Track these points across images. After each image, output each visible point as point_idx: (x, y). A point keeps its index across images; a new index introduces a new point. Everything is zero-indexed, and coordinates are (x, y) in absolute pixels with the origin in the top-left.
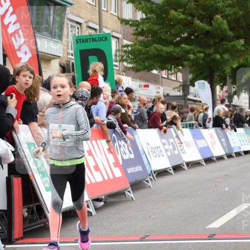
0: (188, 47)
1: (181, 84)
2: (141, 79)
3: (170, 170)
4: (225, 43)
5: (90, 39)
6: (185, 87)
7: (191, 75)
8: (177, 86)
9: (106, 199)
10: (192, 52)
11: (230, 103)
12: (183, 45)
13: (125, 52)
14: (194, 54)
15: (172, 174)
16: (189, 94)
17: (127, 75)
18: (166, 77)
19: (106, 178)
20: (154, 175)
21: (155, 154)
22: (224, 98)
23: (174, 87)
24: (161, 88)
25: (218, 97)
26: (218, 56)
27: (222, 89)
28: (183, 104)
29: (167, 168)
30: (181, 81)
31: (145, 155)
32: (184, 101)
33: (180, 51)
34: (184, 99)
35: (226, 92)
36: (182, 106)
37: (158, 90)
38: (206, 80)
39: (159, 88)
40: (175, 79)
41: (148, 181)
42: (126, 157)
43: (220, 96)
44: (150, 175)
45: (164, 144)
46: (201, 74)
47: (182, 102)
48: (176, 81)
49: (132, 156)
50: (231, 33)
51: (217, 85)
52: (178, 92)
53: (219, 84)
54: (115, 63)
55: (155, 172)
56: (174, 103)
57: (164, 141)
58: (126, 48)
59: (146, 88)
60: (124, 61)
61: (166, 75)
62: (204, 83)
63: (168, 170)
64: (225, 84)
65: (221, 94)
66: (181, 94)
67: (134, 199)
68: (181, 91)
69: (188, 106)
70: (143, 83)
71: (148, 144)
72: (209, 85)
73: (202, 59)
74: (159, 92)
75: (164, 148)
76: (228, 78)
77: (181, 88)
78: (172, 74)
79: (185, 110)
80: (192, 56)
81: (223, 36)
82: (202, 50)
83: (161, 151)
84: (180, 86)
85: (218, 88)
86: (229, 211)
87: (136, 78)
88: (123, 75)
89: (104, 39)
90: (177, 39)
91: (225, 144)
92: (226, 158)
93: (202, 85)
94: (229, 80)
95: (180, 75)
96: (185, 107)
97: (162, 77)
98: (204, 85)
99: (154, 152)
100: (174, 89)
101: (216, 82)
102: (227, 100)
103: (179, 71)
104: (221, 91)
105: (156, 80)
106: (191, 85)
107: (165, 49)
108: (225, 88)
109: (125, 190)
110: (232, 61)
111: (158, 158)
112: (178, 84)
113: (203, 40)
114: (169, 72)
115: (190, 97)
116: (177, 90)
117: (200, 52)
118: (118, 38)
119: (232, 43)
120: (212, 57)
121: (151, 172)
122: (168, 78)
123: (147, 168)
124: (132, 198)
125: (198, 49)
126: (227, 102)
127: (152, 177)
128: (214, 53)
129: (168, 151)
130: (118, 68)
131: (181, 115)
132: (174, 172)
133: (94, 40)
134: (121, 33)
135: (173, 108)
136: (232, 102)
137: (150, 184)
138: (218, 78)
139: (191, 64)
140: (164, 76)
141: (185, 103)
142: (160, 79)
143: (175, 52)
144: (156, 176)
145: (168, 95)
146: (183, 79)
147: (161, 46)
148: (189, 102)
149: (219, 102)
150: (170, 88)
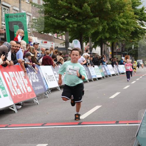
0: (69, 21)
1: (64, 41)
2: (43, 38)
3: (58, 88)
4: (89, 19)
5: (14, 16)
6: (67, 43)
7: (70, 36)
8: (62, 43)
9: (23, 104)
10: (71, 23)
11: (91, 52)
12: (66, 19)
13: (34, 22)
14: (72, 24)
15: (59, 90)
16: (68, 47)
17: (35, 36)
18: (56, 37)
19: (23, 92)
20: (50, 91)
21: (50, 79)
22: (88, 49)
23: (61, 43)
24: (54, 43)
25: (84, 49)
26: (85, 26)
27: (86, 44)
28: (66, 52)
29: (57, 87)
30: (65, 40)
31: (44, 80)
32: (66, 51)
33: (64, 23)
34: (66, 50)
35: (89, 46)
36: (65, 53)
37: (52, 45)
38: (78, 40)
39: (52, 43)
40: (61, 39)
41: (46, 94)
42: (34, 81)
43: (85, 48)
44: (47, 91)
45: (55, 74)
46: (75, 36)
47: (65, 51)
48: (62, 39)
49: (38, 80)
50: (92, 14)
51: (83, 42)
52: (63, 46)
53: (85, 41)
54: (28, 30)
55: (50, 89)
56: (61, 52)
57: (55, 72)
58: (34, 21)
59: (46, 43)
60: (33, 28)
61: (56, 36)
62: (77, 41)
63: (57, 88)
64: (88, 42)
65: (86, 47)
66: (65, 47)
67: (38, 104)
68: (65, 45)
69: (68, 53)
70: (44, 41)
71: (46, 74)
72: (80, 42)
73: (76, 27)
74: (52, 46)
75: (55, 76)
76: (90, 38)
77: (65, 43)
78: (59, 36)
79: (66, 55)
80: (71, 26)
81: (87, 16)
82: (76, 23)
83: (53, 78)
84: (64, 42)
85: (84, 44)
86: (89, 110)
87: (40, 38)
88: (33, 36)
89: (22, 16)
90: (63, 17)
91: (88, 74)
92: (88, 81)
93: (76, 42)
94: (90, 40)
95: (64, 37)
96: (67, 54)
97: (54, 38)
98: (77, 42)
99: (49, 78)
100: (61, 44)
101: (83, 40)
102: (89, 50)
103: (63, 34)
104: (86, 45)
105: (51, 39)
106: (70, 42)
107: (57, 21)
108: (88, 44)
109: (34, 99)
110: (92, 29)
111: (52, 81)
112: (63, 42)
113: (76, 18)
114: (58, 34)
115: (69, 48)
116: (62, 44)
117: (75, 24)
118: (30, 16)
119: (92, 19)
120: (81, 26)
121: (48, 89)
122: (57, 38)
123: (46, 87)
124: (37, 103)
125: (74, 22)
126: (89, 52)
127: (48, 92)
128: (82, 25)
129: (57, 78)
130: (30, 32)
131: (64, 58)
132: (61, 89)
133: (17, 16)
134: (32, 13)
135: (60, 54)
136: (92, 51)
137: (47, 95)
138: (85, 38)
139: (70, 30)
140: (55, 37)
141: (67, 52)
142: (53, 38)
143: (62, 23)
144: (51, 92)
145: (57, 47)
146: (65, 39)
147: (55, 19)
148: (69, 51)
149: (85, 51)
150: (59, 44)
